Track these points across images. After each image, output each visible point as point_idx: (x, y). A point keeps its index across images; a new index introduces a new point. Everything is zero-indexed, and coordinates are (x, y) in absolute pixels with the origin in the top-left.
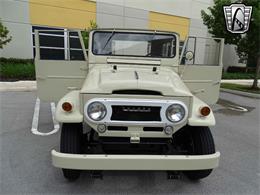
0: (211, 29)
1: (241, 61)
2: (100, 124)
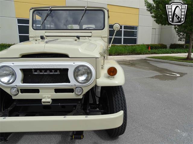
0: (153, 14)
1: (180, 40)
2: (13, 88)
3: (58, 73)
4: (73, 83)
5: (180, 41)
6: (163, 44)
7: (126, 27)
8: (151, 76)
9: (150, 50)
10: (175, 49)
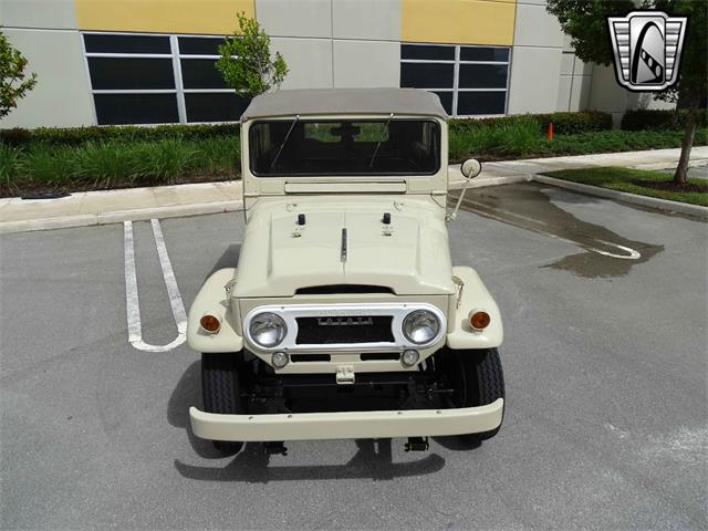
2: (276, 352)
3: (370, 322)
4: (400, 341)
5: (661, 99)
6: (600, 113)
7: (468, 52)
8: (553, 259)
9: (551, 138)
10: (641, 129)
